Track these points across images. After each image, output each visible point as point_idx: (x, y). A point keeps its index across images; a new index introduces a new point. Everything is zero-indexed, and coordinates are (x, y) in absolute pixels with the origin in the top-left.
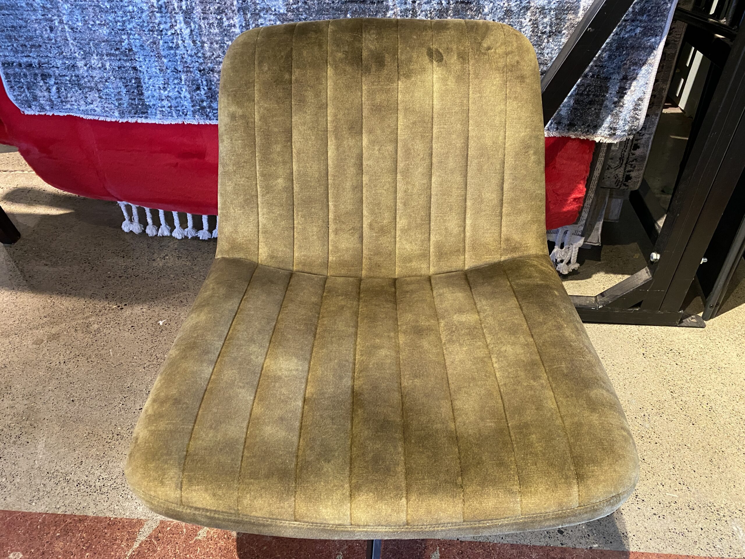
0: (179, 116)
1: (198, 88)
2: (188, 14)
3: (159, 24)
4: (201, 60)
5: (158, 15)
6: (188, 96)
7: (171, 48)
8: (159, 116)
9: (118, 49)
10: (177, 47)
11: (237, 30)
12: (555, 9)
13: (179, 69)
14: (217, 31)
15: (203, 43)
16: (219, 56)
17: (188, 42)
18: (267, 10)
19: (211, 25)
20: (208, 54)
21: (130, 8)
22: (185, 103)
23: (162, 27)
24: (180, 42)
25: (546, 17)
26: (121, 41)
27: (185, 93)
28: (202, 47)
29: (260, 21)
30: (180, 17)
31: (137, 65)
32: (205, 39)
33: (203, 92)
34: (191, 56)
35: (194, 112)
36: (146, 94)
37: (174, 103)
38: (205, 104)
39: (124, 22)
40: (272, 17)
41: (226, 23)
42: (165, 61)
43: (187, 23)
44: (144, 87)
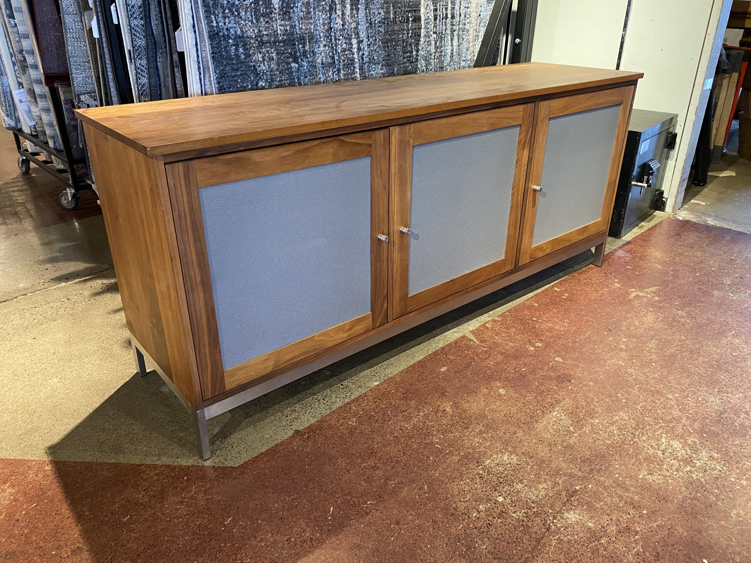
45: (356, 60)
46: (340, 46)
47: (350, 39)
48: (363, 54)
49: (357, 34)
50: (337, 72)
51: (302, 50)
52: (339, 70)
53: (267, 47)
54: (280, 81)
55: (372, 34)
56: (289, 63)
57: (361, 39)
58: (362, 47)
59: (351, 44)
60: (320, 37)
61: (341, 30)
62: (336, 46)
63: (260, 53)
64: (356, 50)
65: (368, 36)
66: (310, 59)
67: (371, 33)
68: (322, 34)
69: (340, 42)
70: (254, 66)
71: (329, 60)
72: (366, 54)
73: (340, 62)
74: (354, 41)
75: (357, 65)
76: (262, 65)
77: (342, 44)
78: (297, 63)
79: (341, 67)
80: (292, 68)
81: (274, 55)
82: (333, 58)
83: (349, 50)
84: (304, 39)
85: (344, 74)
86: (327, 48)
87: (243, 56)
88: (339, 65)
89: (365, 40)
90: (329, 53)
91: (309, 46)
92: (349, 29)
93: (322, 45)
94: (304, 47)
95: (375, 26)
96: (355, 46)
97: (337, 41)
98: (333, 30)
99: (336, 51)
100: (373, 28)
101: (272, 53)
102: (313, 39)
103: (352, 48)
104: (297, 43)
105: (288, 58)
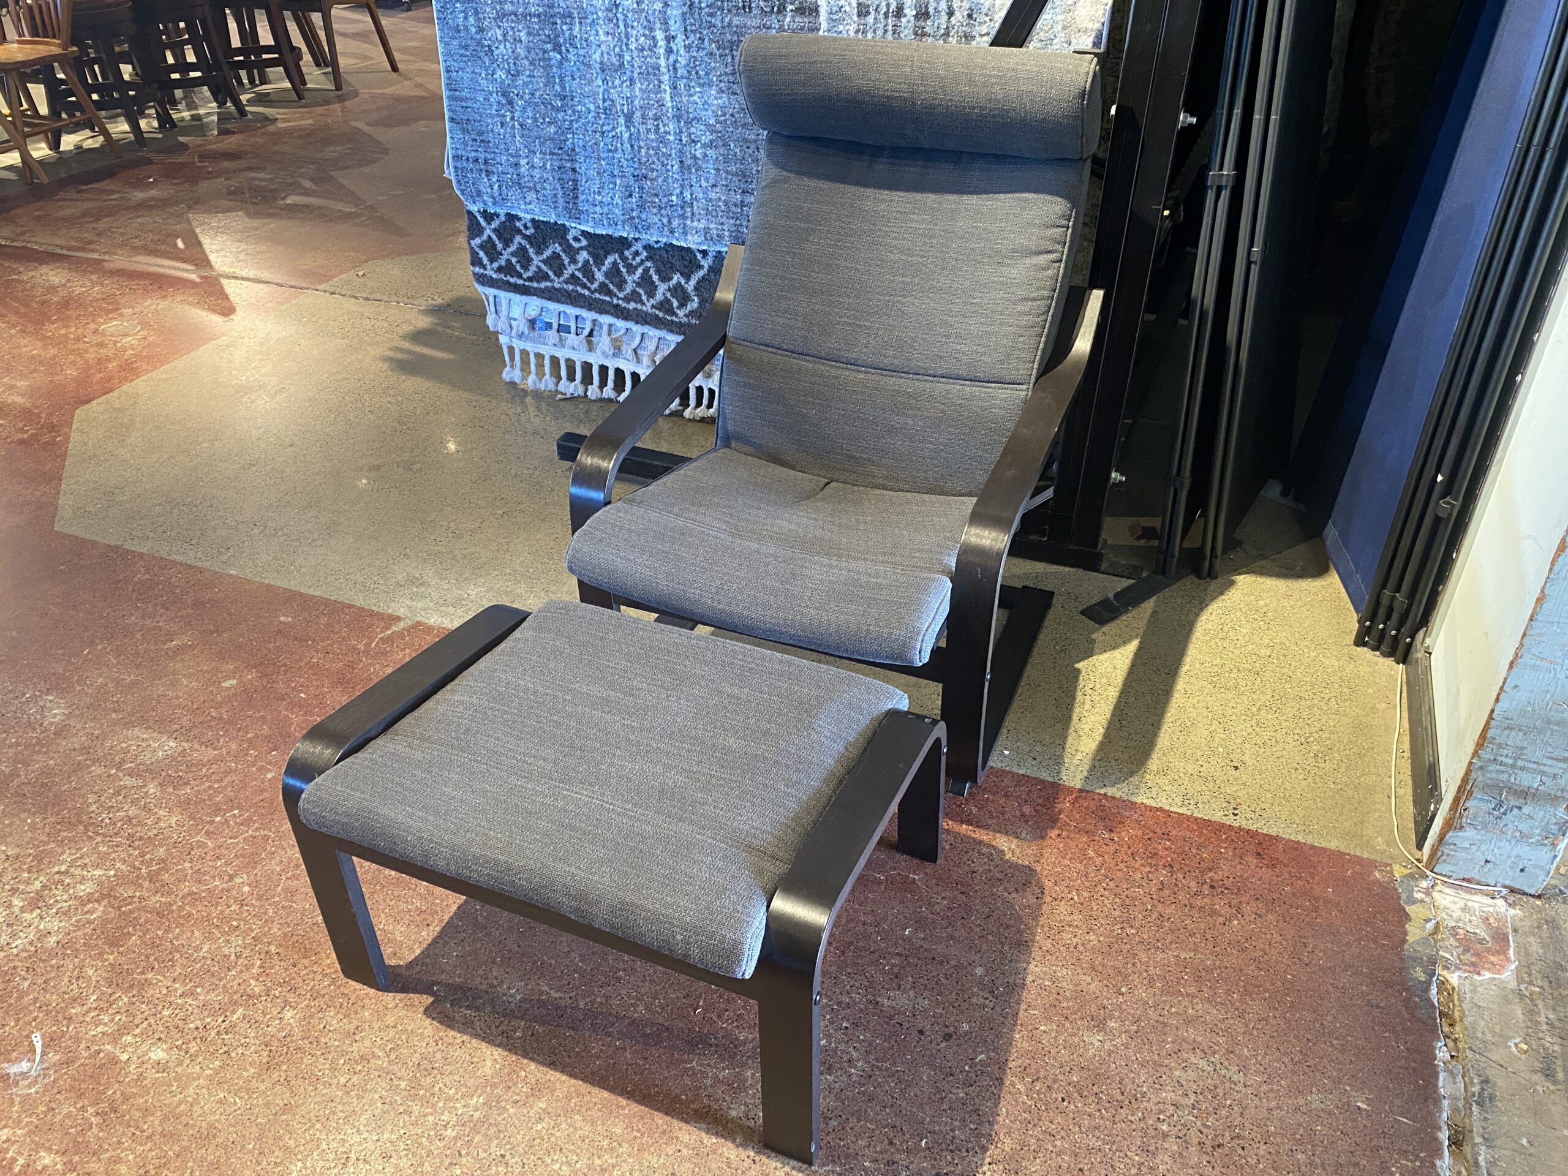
0: (610, 225)
1: (630, 196)
2: (629, 117)
3: (602, 125)
4: (636, 165)
5: (603, 116)
6: (620, 203)
7: (610, 150)
8: (591, 224)
9: (561, 148)
10: (616, 150)
11: (672, 138)
13: (616, 173)
14: (653, 137)
15: (640, 147)
16: (653, 163)
17: (627, 145)
18: (698, 119)
19: (649, 130)
20: (644, 160)
21: (579, 108)
22: (617, 211)
23: (605, 128)
24: (619, 145)
26: (567, 140)
27: (617, 200)
28: (639, 152)
29: (693, 130)
30: (622, 121)
31: (577, 166)
32: (642, 144)
33: (634, 200)
34: (627, 160)
35: (624, 222)
36: (582, 197)
37: (606, 209)
38: (634, 214)
39: (572, 121)
40: (703, 128)
41: (662, 130)
42: (603, 163)
43: (627, 127)
44: (581, 189)
45: (663, 70)
46: (633, 39)
47: (651, 30)
48: (676, 61)
49: (665, 23)
50: (628, 83)
51: (567, 34)
52: (632, 81)
53: (512, 21)
54: (529, 76)
55: (694, 28)
56: (545, 52)
57: (673, 34)
58: (675, 49)
59: (654, 38)
60: (598, 18)
61: (634, 11)
62: (627, 36)
63: (499, 27)
64: (662, 51)
65: (686, 30)
66: (582, 52)
67: (692, 25)
68: (600, 14)
69: (635, 32)
70: (489, 46)
71: (614, 60)
72: (683, 61)
73: (633, 66)
74: (660, 35)
75: (665, 78)
76: (502, 47)
77: (637, 37)
78: (560, 53)
79: (636, 75)
80: (550, 59)
81: (522, 34)
82: (620, 56)
83: (650, 50)
84: (570, 15)
85: (640, 89)
86: (610, 38)
87: (473, 30)
88: (632, 72)
89: (680, 37)
90: (615, 46)
91: (580, 29)
92: (650, 12)
93: (601, 32)
94: (571, 29)
95: (700, 14)
96: (662, 43)
97: (629, 30)
98: (620, 10)
99: (627, 45)
100: (696, 16)
101: (519, 31)
102: (586, 18)
103: (655, 46)
104: (559, 21)
105: (545, 42)
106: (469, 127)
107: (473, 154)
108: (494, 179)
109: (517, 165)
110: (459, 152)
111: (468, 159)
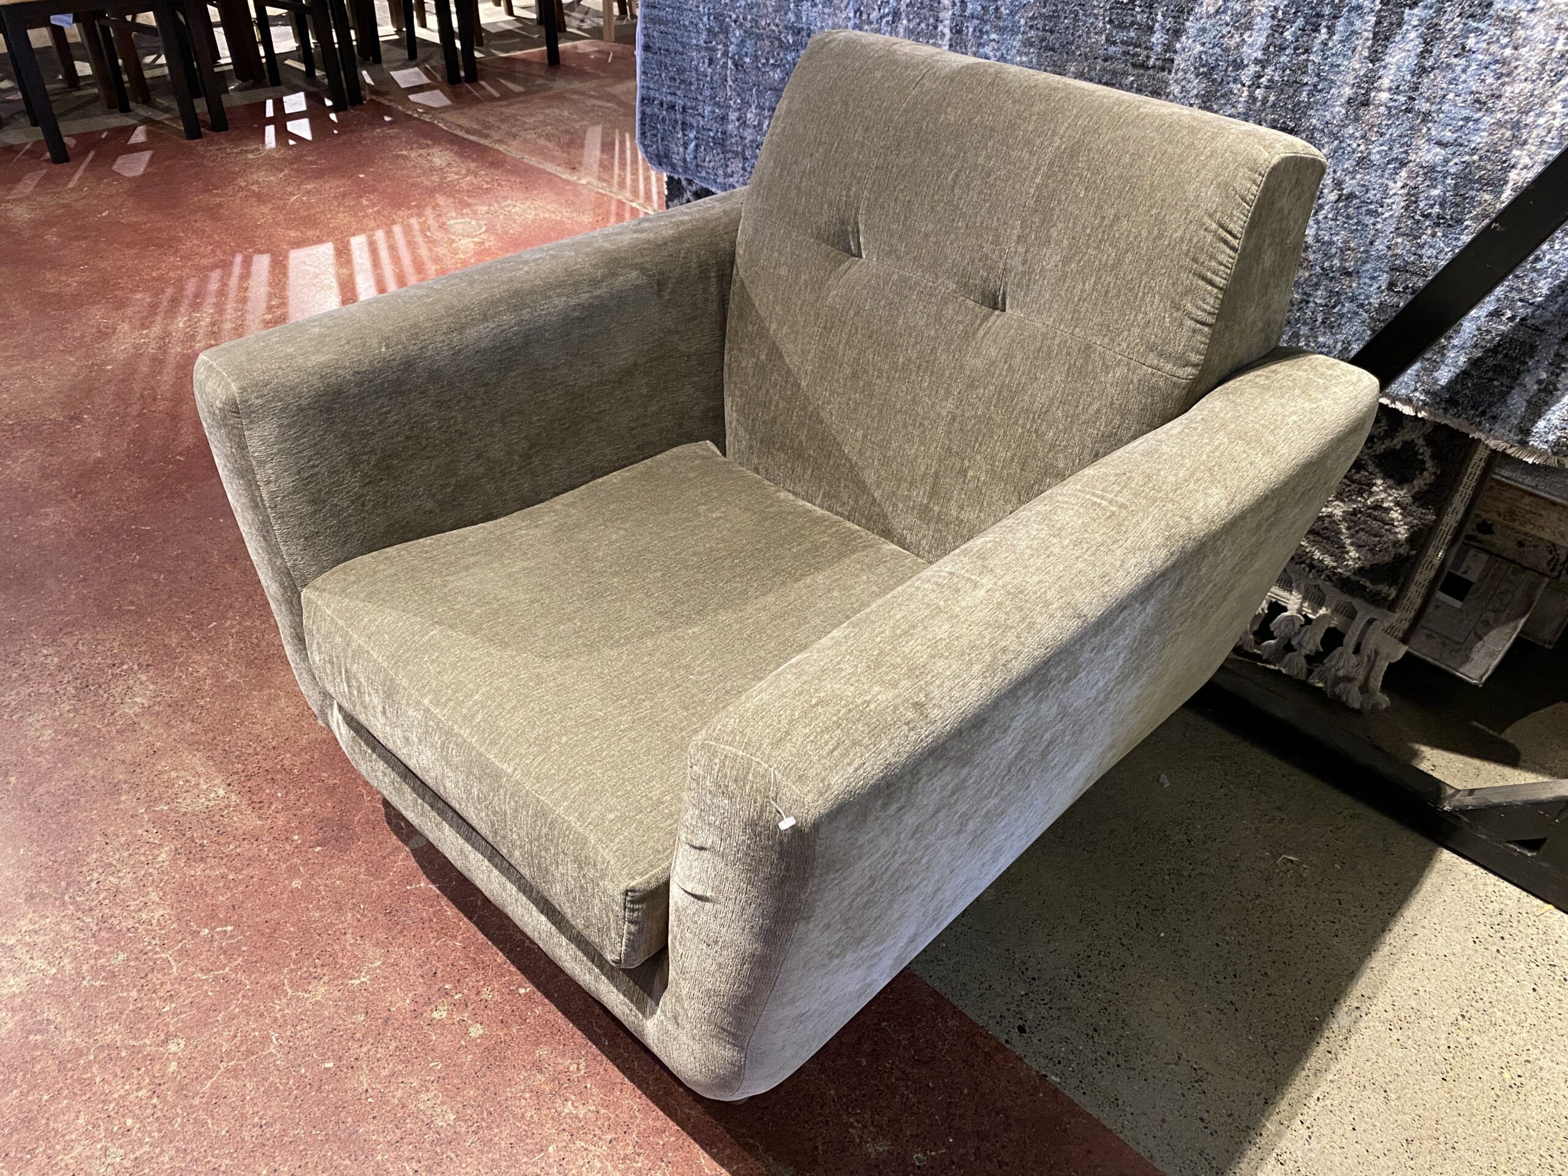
12: (1456, 176)
25: (1435, 187)
106: (668, 61)
107: (669, 98)
108: (692, 136)
109: (724, 119)
110: (652, 93)
111: (662, 104)
